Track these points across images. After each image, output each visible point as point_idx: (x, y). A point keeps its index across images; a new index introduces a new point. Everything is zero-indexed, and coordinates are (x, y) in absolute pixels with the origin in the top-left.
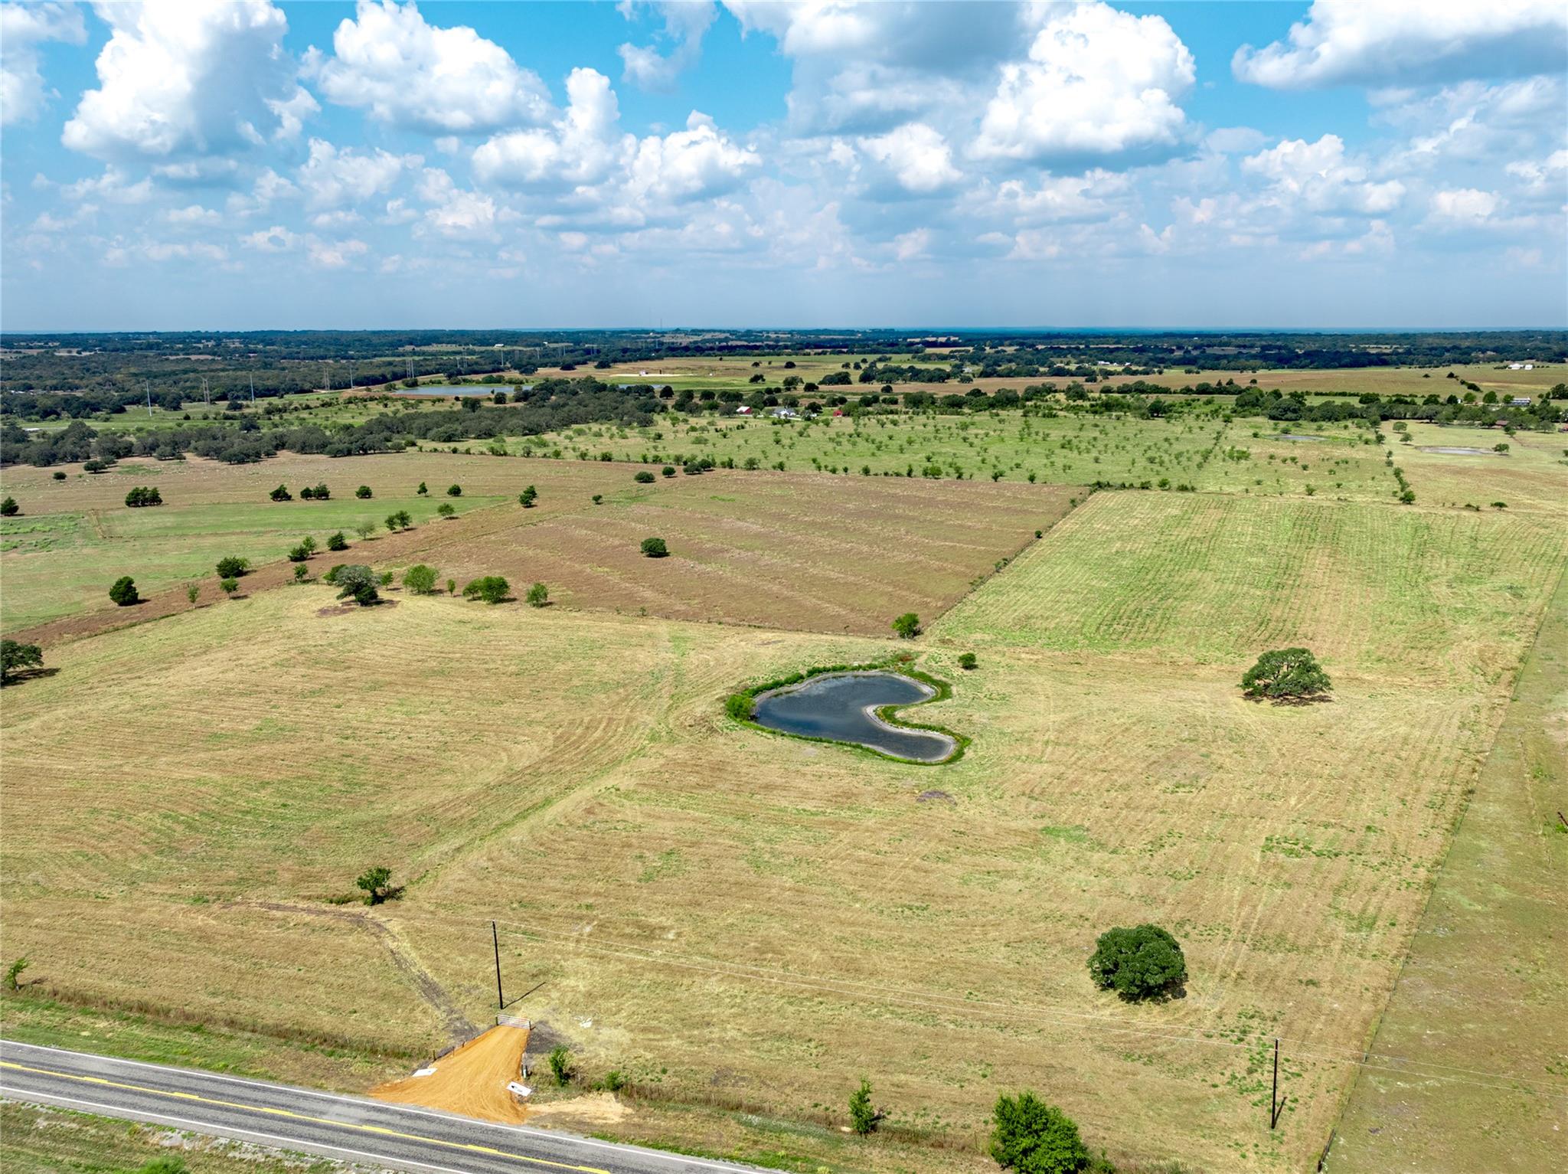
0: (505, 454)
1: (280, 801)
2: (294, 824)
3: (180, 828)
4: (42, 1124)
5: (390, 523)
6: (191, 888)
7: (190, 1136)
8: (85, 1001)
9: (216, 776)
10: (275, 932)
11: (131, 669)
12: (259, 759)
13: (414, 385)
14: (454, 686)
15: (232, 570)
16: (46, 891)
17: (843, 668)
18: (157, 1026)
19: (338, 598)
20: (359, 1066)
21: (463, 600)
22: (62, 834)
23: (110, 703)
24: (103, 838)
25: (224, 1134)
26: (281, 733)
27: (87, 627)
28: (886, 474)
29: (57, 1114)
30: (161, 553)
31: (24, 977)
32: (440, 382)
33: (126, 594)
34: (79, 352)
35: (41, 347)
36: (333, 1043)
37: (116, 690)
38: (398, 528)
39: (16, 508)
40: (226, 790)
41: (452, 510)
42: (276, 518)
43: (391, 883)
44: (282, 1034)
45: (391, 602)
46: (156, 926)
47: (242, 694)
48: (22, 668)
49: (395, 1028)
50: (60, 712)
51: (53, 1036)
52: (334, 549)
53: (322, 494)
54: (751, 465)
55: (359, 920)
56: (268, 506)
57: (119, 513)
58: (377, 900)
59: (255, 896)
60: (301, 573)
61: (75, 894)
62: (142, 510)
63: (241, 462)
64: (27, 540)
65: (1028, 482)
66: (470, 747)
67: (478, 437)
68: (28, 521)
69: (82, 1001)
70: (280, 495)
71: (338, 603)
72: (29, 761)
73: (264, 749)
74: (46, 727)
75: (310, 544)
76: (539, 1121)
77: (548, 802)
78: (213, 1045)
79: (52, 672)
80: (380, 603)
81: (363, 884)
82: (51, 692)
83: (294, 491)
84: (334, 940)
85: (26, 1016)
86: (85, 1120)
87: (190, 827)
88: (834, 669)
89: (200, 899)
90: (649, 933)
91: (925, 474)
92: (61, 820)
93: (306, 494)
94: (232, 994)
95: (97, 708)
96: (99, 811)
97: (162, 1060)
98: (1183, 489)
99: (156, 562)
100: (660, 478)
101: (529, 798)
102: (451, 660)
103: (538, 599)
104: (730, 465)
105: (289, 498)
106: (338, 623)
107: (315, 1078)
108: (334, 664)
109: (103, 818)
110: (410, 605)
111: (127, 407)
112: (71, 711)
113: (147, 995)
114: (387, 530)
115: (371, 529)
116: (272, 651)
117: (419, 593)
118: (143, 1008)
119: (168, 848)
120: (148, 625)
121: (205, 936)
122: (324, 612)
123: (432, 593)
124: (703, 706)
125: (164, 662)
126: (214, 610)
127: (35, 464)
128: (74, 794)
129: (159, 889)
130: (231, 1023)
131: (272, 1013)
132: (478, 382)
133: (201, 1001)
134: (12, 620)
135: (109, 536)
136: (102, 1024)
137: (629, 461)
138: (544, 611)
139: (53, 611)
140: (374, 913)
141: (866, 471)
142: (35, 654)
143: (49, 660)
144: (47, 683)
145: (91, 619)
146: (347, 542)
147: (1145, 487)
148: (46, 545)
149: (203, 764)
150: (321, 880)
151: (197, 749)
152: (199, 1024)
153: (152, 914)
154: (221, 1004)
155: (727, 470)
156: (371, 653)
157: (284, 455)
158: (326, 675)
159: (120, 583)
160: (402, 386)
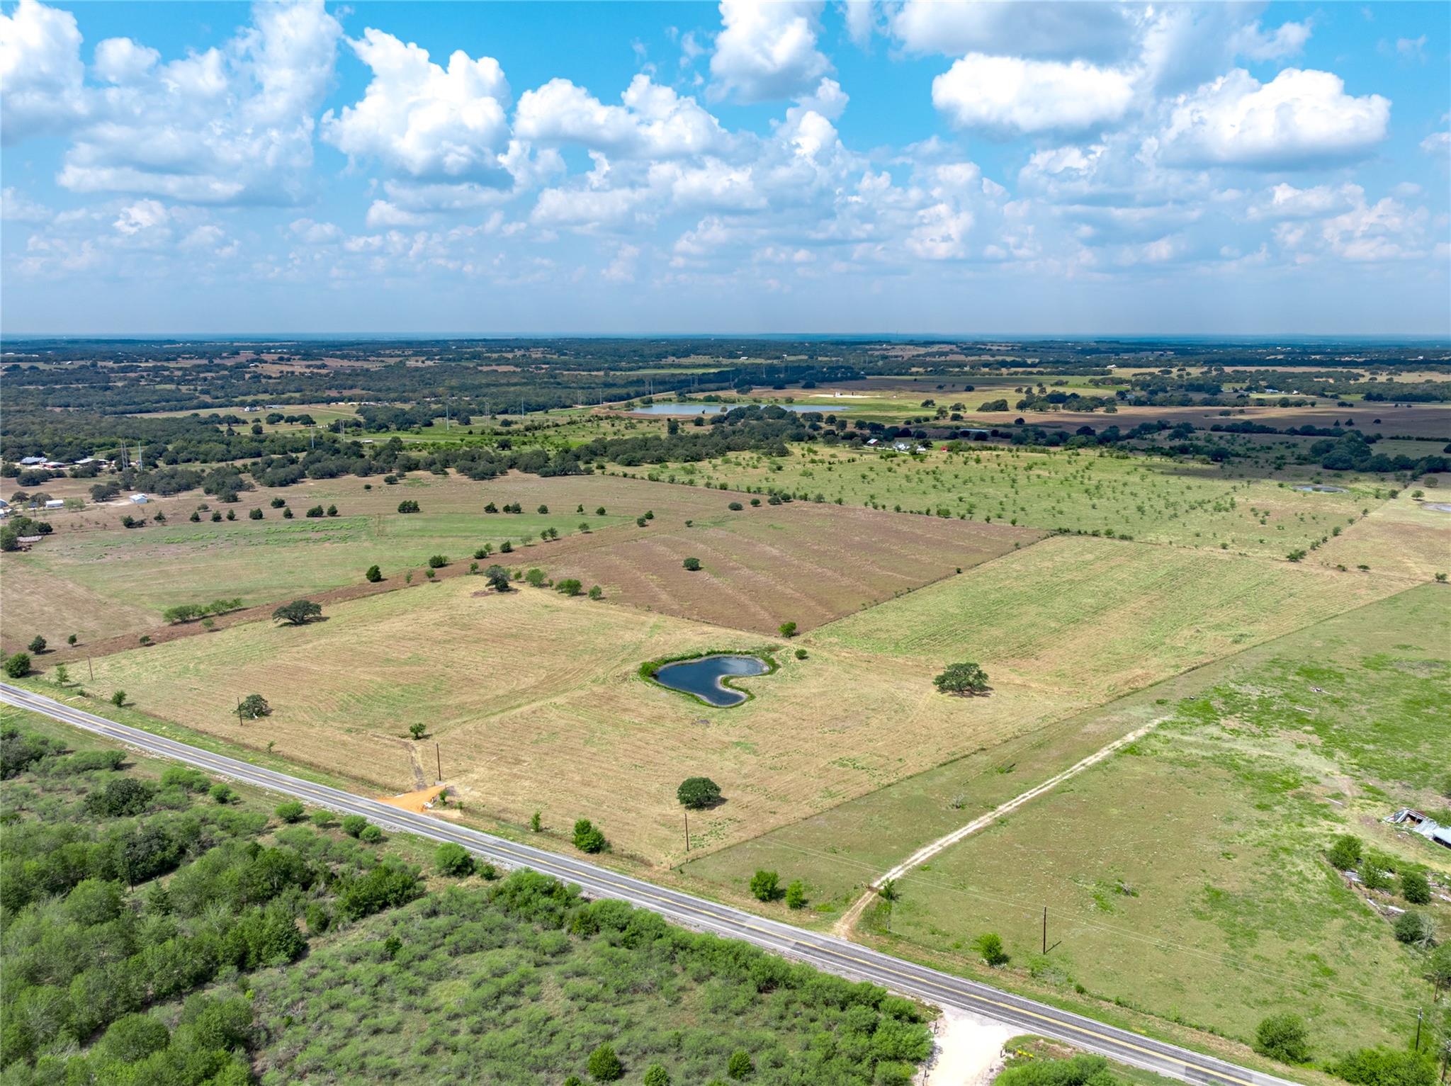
0: (657, 480)
1: (400, 693)
2: (402, 704)
3: (353, 701)
4: (267, 793)
5: (544, 535)
6: (347, 726)
7: (312, 803)
8: (293, 760)
9: (379, 680)
10: (372, 746)
11: (363, 621)
12: (402, 673)
13: (649, 403)
14: (516, 644)
15: (438, 563)
16: (292, 721)
17: (730, 652)
18: (315, 771)
19: (487, 585)
20: (378, 792)
21: (556, 593)
22: (305, 698)
23: (347, 638)
24: (321, 702)
25: (322, 803)
26: (418, 660)
27: (350, 594)
28: (911, 512)
29: (273, 791)
30: (404, 549)
31: (274, 749)
32: (670, 400)
33: (375, 576)
34: (423, 362)
35: (399, 356)
36: (372, 784)
37: (352, 631)
38: (549, 538)
39: (336, 512)
40: (381, 687)
41: (588, 528)
42: (482, 526)
43: (426, 732)
44: (356, 779)
45: (516, 591)
46: (328, 738)
47: (410, 639)
48: (311, 616)
49: (397, 782)
50: (323, 641)
51: (279, 770)
52: (504, 552)
53: (517, 510)
54: (819, 499)
55: (406, 745)
56: (481, 516)
57: (393, 517)
58: (418, 738)
59: (371, 731)
60: (474, 567)
61: (302, 722)
62: (406, 515)
63: (483, 479)
64: (338, 534)
65: (1010, 525)
66: (502, 677)
67: (652, 463)
68: (341, 521)
69: (292, 760)
70: (491, 509)
71: (486, 589)
72: (302, 664)
73: (407, 668)
74: (314, 648)
75: (488, 548)
76: (435, 815)
77: (519, 706)
78: (332, 779)
79: (325, 619)
80: (509, 591)
81: (412, 730)
82: (322, 630)
83: (500, 507)
84: (393, 750)
85: (272, 762)
86: (281, 794)
87: (358, 701)
88: (725, 652)
89: (349, 731)
90: (518, 762)
91: (939, 513)
92: (307, 692)
93: (507, 509)
94: (345, 765)
95: (338, 640)
96: (323, 690)
97: (312, 781)
98: (1123, 538)
99: (401, 554)
100: (748, 507)
101: (513, 703)
102: (525, 629)
103: (596, 595)
104: (805, 498)
105: (496, 511)
106: (482, 601)
107: (359, 792)
108: (466, 627)
109: (324, 694)
110: (527, 593)
111: (436, 421)
112: (328, 641)
113: (315, 761)
114: (540, 540)
115: (530, 539)
116: (437, 616)
117: (535, 585)
118: (311, 764)
119: (345, 708)
120: (381, 595)
121: (344, 744)
122: (476, 594)
123: (541, 586)
124: (633, 666)
125: (380, 618)
126: (419, 589)
127: (358, 475)
128: (315, 681)
129: (335, 724)
130: (340, 773)
131: (356, 772)
132: (700, 401)
133: (333, 765)
134: (315, 587)
135: (381, 534)
136: (296, 768)
137: (738, 491)
138: (597, 603)
139: (337, 582)
140: (413, 742)
141: (898, 509)
142: (318, 608)
143: (324, 613)
144: (322, 625)
145: (354, 590)
146: (513, 547)
147: (1095, 534)
148: (344, 539)
149: (376, 673)
150: (400, 728)
151: (376, 666)
152: (329, 772)
153: (328, 734)
154: (338, 767)
155: (803, 502)
156: (486, 622)
157: (514, 473)
158: (457, 632)
159: (372, 568)
160: (639, 403)
